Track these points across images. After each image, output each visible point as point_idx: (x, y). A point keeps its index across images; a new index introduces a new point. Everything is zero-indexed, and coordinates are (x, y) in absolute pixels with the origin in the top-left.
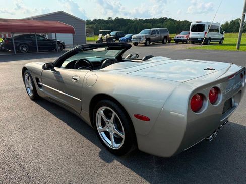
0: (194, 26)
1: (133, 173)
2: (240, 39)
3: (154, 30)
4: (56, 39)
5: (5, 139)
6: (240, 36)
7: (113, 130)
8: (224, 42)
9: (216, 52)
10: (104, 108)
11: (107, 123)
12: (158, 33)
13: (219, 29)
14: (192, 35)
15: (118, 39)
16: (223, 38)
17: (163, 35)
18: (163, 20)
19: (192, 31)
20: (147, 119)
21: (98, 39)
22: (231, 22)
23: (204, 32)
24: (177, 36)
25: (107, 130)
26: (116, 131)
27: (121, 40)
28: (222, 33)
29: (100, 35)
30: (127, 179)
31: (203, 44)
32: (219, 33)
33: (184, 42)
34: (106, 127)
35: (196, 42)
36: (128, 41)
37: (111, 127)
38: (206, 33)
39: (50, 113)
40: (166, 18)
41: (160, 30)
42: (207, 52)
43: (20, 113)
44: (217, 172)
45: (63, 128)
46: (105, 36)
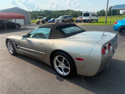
0: (84, 14)
1: (75, 85)
2: (106, 19)
3: (65, 16)
4: (16, 22)
5: (6, 76)
6: (106, 18)
7: (63, 66)
8: (98, 21)
9: (96, 26)
10: (58, 56)
11: (60, 63)
12: (68, 18)
13: (96, 15)
14: (84, 18)
15: (48, 21)
16: (98, 19)
17: (70, 18)
18: (68, 11)
19: (84, 16)
20: (82, 60)
21: (37, 21)
22: (100, 11)
23: (89, 17)
24: (77, 19)
25: (60, 67)
26: (65, 67)
27: (49, 22)
28: (97, 17)
29: (38, 19)
30: (74, 88)
31: (90, 22)
32: (96, 17)
33: (80, 21)
34: (59, 65)
35: (86, 22)
36: (53, 22)
37: (62, 65)
38: (90, 17)
39: (25, 61)
40: (70, 10)
41: (69, 16)
42: (92, 26)
43: (8, 63)
44: (111, 81)
45: (34, 68)
46: (41, 20)
